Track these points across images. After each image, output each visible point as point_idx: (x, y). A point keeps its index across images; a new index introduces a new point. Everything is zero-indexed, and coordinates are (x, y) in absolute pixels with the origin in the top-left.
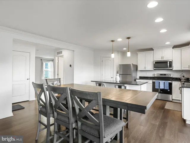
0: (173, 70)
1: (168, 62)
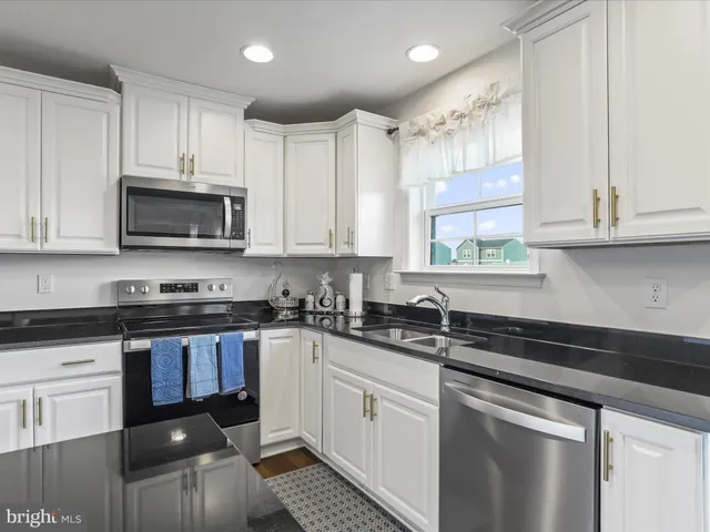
0: (248, 252)
1: (227, 202)
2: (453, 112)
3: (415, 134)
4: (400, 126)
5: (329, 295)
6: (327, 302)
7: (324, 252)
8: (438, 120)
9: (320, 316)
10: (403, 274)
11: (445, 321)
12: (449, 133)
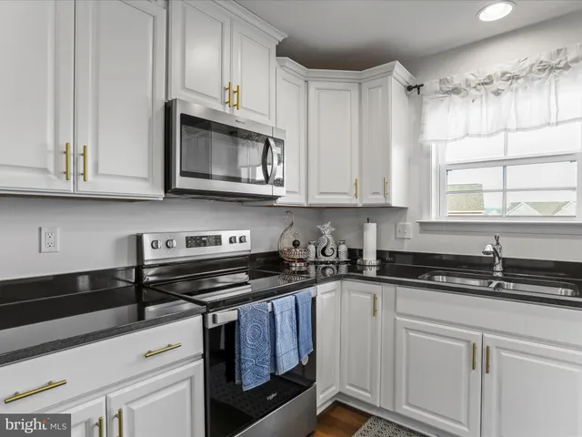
0: (279, 201)
2: (504, 74)
3: (447, 92)
4: (426, 84)
5: (332, 245)
6: (328, 252)
7: (348, 202)
8: (482, 79)
9: (324, 265)
10: (421, 224)
11: (499, 267)
12: (497, 93)
